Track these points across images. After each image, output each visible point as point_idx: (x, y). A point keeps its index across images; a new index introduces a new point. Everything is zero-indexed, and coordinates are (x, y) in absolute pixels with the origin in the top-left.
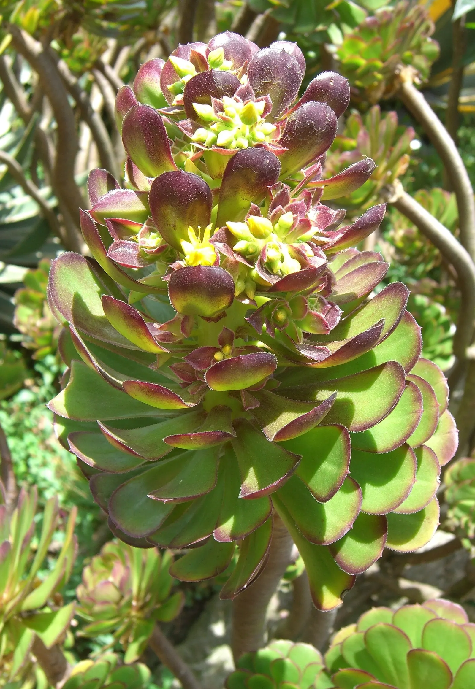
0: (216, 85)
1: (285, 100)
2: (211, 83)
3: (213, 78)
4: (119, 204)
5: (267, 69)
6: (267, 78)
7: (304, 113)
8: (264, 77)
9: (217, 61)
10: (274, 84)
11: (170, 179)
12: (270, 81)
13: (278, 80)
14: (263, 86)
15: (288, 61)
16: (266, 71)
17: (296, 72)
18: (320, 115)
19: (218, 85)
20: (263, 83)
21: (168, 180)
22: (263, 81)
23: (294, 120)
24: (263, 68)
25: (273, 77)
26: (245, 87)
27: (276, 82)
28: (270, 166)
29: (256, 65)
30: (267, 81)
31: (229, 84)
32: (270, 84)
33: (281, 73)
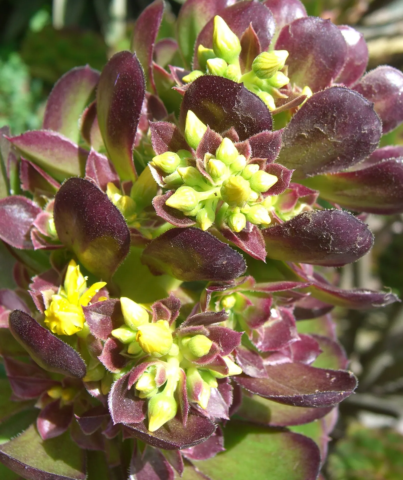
0: (235, 108)
1: (333, 164)
2: (229, 101)
3: (237, 96)
4: (48, 152)
5: (332, 116)
6: (325, 127)
7: (327, 221)
8: (322, 123)
9: (262, 72)
10: (328, 140)
11: (89, 195)
12: (326, 132)
13: (338, 139)
14: (314, 132)
15: (367, 123)
16: (330, 117)
17: (370, 141)
18: (348, 236)
19: (237, 110)
20: (316, 129)
21: (85, 194)
22: (317, 126)
23: (309, 220)
24: (328, 113)
25: (333, 131)
26: (272, 135)
27: (332, 139)
28: (225, 268)
29: (321, 103)
30: (322, 131)
31: (254, 117)
32: (325, 136)
33: (347, 133)
